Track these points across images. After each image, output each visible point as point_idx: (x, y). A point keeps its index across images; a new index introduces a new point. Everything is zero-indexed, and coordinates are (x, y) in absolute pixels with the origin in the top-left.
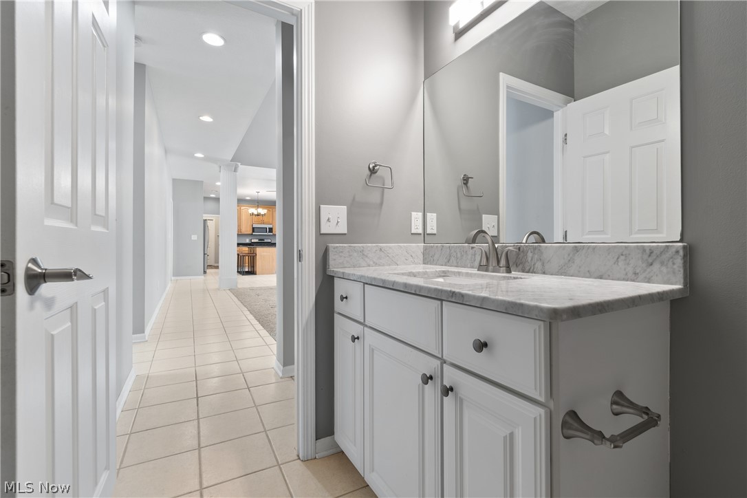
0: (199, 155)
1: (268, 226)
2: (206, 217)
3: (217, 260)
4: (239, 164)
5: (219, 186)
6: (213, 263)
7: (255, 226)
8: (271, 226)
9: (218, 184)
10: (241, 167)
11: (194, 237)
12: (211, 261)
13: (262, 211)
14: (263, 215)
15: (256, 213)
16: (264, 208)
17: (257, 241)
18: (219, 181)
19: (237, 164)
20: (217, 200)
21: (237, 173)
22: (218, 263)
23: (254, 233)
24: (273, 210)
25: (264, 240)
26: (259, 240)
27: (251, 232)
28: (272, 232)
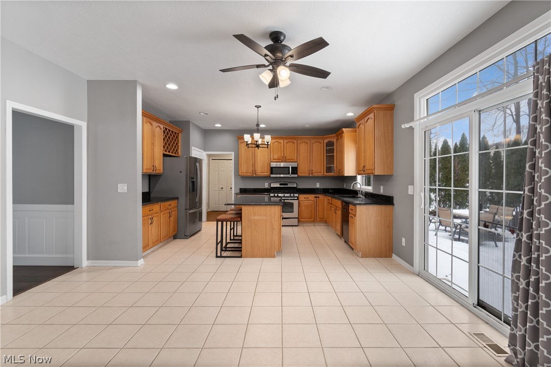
1: (290, 165)
7: (274, 165)
8: (295, 165)
17: (279, 186)
23: (272, 176)
24: (299, 141)
25: (287, 184)
26: (280, 184)
27: (267, 173)
28: (296, 174)
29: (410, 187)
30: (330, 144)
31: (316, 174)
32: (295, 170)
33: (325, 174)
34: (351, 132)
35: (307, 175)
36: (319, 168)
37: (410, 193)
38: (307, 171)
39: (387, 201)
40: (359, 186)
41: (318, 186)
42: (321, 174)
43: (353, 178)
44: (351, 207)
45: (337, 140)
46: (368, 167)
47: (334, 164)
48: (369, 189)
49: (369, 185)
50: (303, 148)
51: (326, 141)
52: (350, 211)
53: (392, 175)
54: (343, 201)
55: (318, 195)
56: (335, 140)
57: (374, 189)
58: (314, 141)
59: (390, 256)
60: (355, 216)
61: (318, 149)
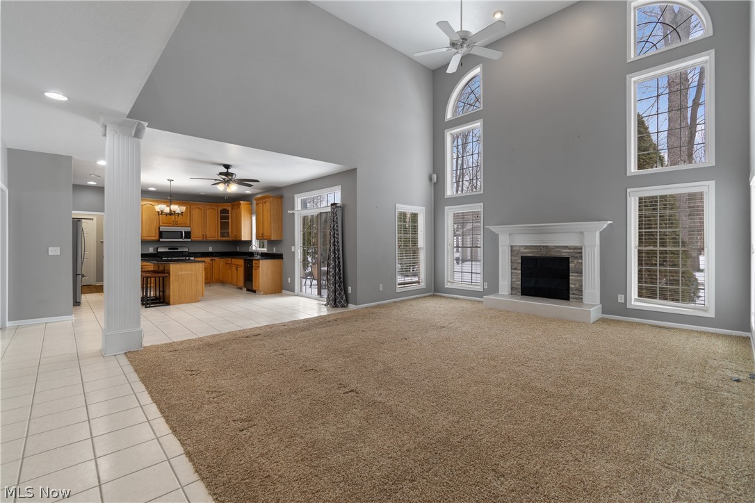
0: (56, 96)
1: (183, 230)
2: (77, 214)
3: (100, 276)
4: (146, 124)
5: (102, 168)
6: (93, 281)
7: (162, 229)
8: (188, 229)
9: (102, 163)
10: (148, 131)
11: (54, 251)
12: (90, 279)
13: (176, 208)
14: (178, 214)
15: (167, 210)
16: (180, 204)
17: (167, 250)
18: (102, 157)
19: (139, 124)
20: (100, 190)
21: (141, 141)
22: (102, 281)
23: (161, 240)
24: (192, 207)
25: (177, 249)
26: (169, 249)
27: (156, 238)
28: (190, 238)
29: (293, 247)
30: (224, 211)
31: (210, 239)
32: (188, 235)
33: (219, 238)
34: (247, 204)
35: (200, 239)
36: (213, 232)
37: (293, 250)
38: (201, 235)
39: (279, 256)
40: (254, 248)
41: (211, 249)
42: (215, 239)
43: (250, 243)
44: (254, 262)
45: (232, 209)
46: (265, 234)
47: (228, 229)
48: (265, 250)
49: (263, 247)
50: (196, 213)
51: (220, 209)
52: (254, 265)
53: (281, 240)
54: (245, 260)
55: (213, 258)
56: (230, 209)
57: (268, 250)
58: (207, 207)
59: (281, 292)
60: (259, 267)
61: (213, 216)
